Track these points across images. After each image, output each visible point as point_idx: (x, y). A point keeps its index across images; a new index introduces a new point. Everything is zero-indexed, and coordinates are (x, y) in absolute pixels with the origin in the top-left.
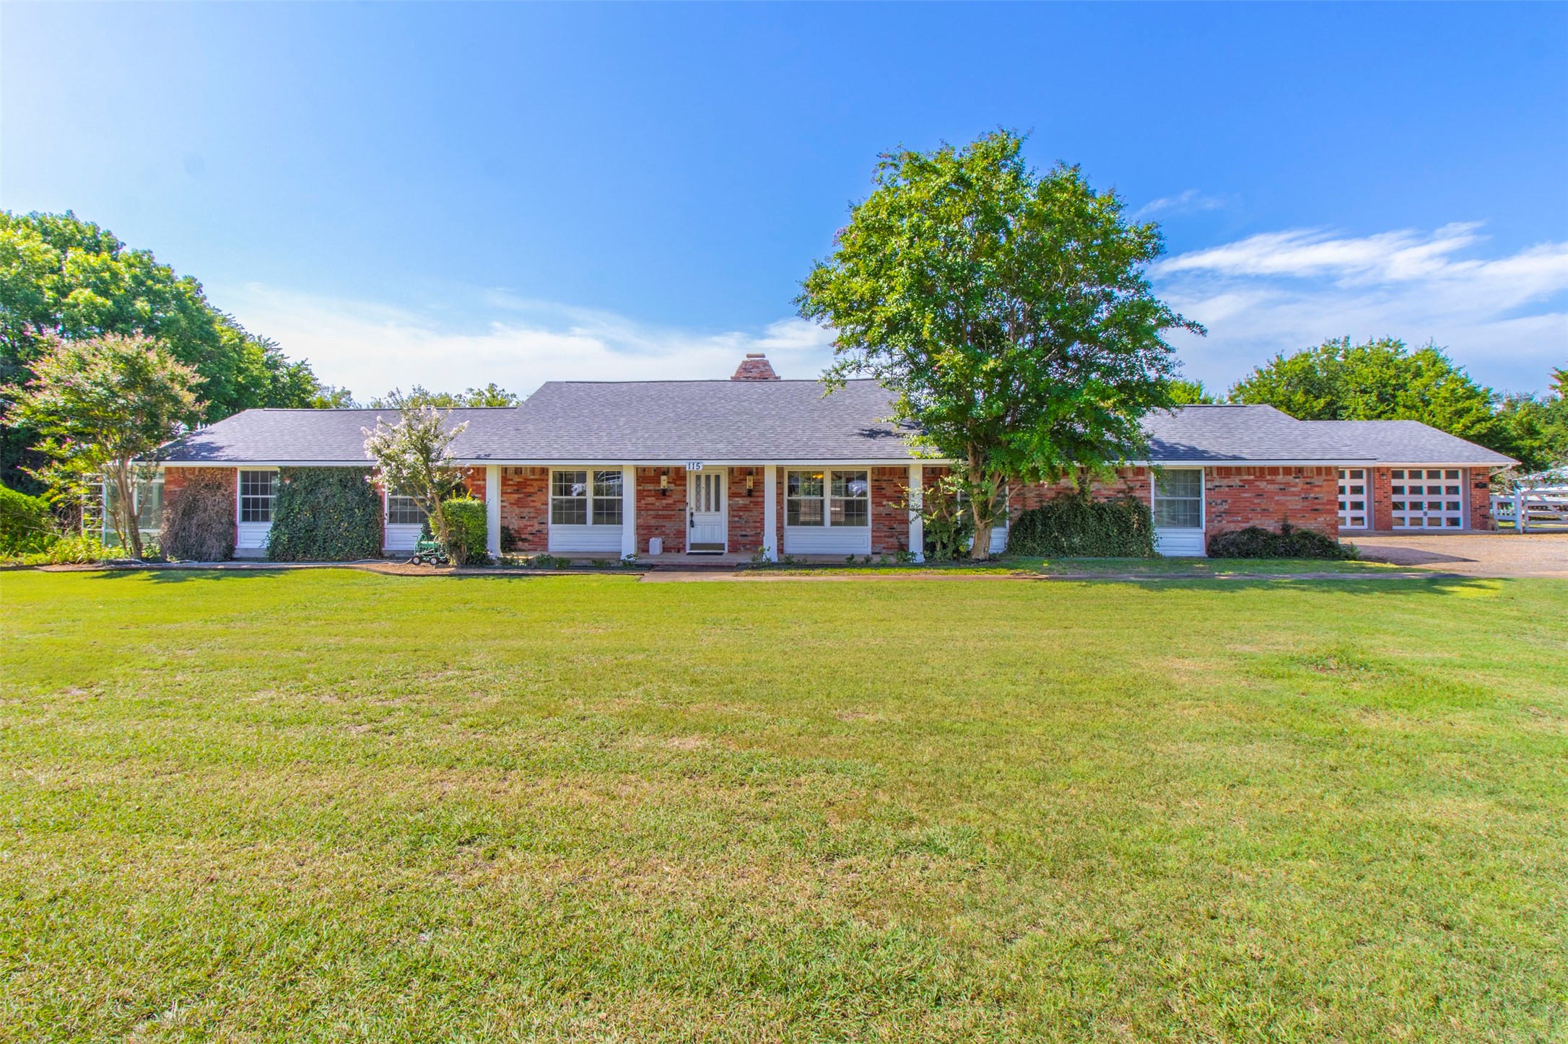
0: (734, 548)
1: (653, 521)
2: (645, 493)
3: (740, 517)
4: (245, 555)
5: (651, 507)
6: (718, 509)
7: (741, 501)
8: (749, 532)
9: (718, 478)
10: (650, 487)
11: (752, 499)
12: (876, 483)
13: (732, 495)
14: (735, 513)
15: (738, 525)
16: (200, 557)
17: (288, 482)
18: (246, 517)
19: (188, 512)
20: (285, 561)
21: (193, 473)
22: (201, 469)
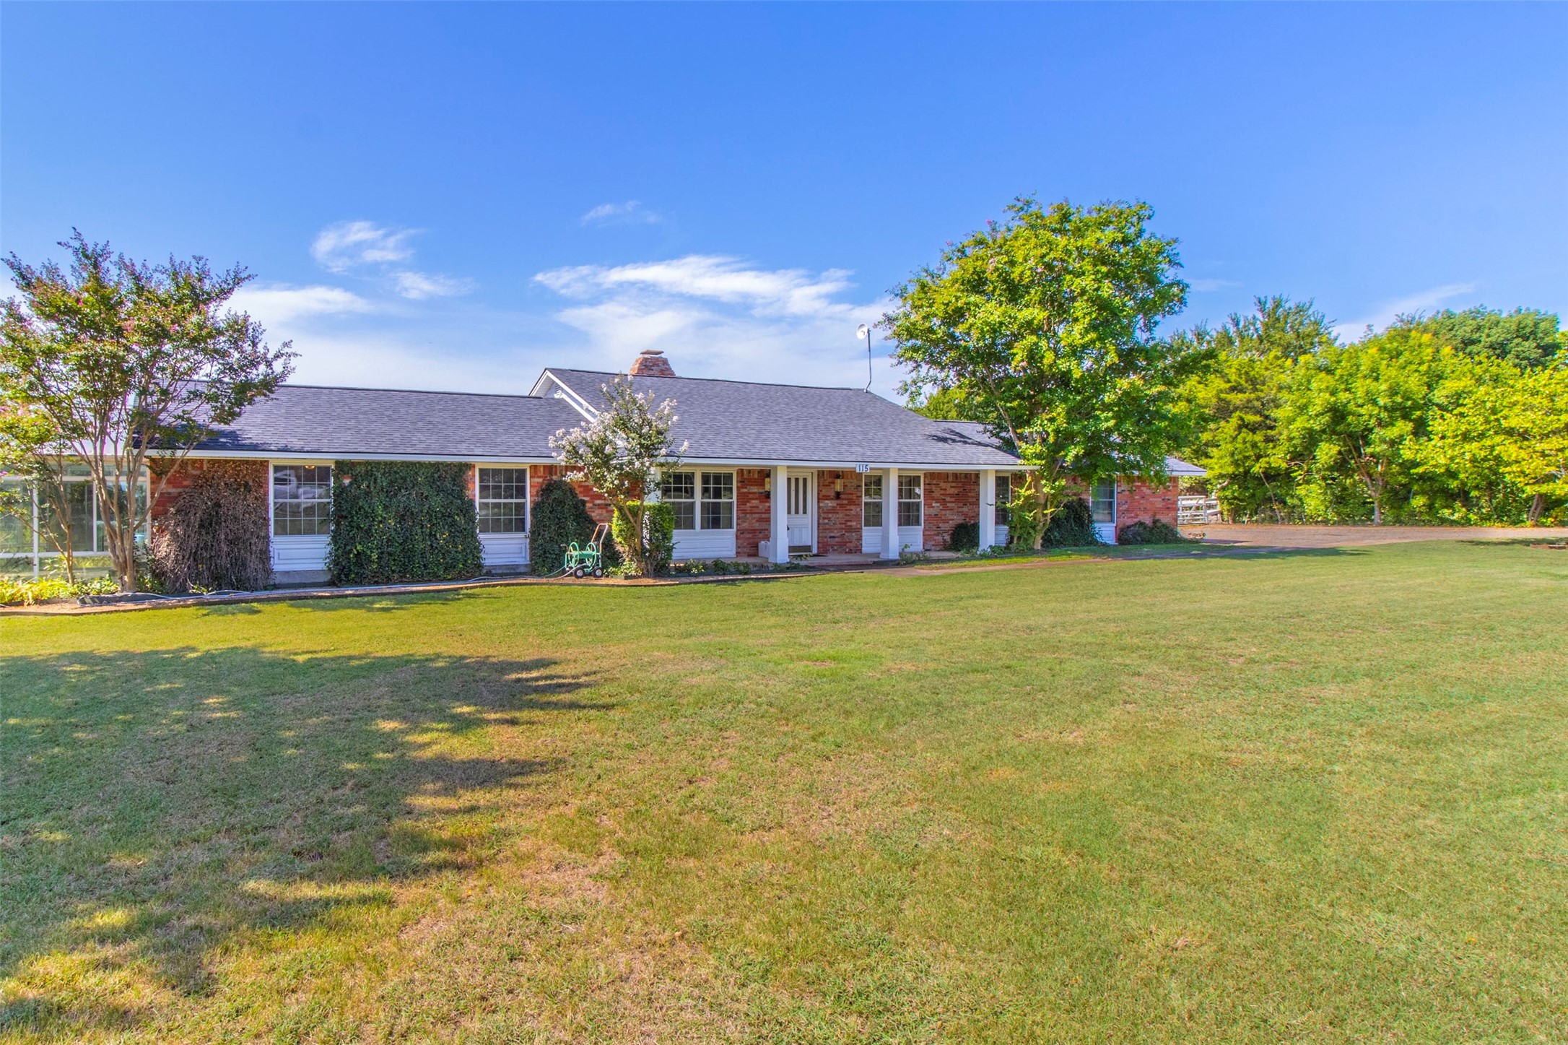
0: (824, 550)
1: (758, 524)
2: (751, 496)
3: (829, 519)
4: (285, 580)
5: (756, 510)
6: (805, 512)
7: (830, 504)
8: (836, 533)
9: (805, 480)
10: (755, 489)
11: (839, 502)
12: (928, 487)
13: (820, 498)
14: (825, 516)
15: (827, 527)
16: (241, 585)
17: (347, 482)
18: (282, 530)
19: (209, 524)
20: (377, 583)
21: (201, 468)
22: (213, 462)
